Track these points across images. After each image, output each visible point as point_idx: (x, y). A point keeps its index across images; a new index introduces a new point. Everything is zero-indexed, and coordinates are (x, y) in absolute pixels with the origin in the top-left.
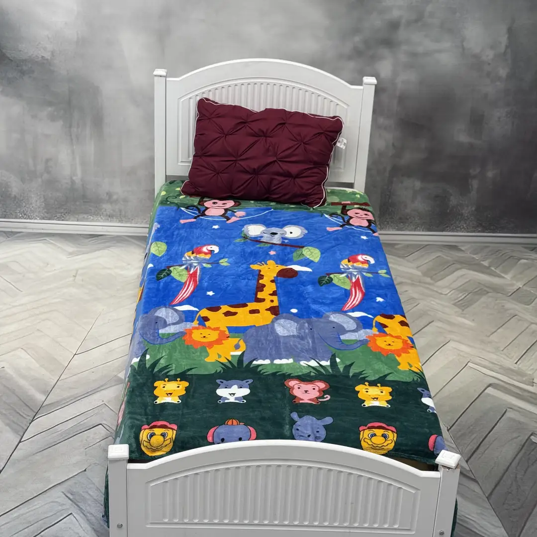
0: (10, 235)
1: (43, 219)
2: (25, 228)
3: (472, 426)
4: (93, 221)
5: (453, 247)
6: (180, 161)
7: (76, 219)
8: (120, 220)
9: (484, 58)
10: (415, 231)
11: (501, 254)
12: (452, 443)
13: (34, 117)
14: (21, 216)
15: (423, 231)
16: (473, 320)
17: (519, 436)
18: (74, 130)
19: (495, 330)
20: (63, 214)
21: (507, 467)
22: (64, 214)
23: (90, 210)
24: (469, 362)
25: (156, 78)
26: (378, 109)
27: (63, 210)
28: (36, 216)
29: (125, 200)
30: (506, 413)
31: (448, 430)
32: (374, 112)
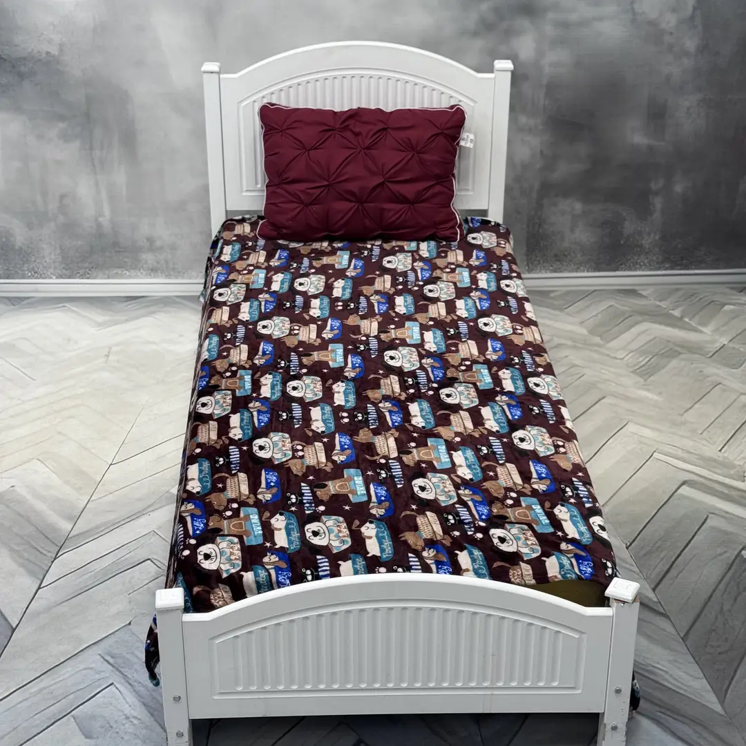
0: (17, 302)
1: (60, 277)
2: (36, 291)
3: (660, 539)
4: (130, 277)
5: (631, 292)
6: (245, 189)
7: (106, 276)
8: (167, 274)
9: (663, 26)
10: (576, 272)
11: (698, 299)
12: (632, 565)
13: (40, 137)
14: (30, 274)
15: (588, 271)
16: (660, 393)
17: (725, 552)
18: (97, 153)
19: (690, 406)
20: (87, 270)
21: (709, 594)
22: (90, 270)
23: (125, 262)
24: (655, 451)
25: (205, 76)
26: (517, 104)
27: (87, 264)
28: (51, 274)
29: (173, 247)
30: (708, 520)
31: (627, 548)
32: (512, 108)
